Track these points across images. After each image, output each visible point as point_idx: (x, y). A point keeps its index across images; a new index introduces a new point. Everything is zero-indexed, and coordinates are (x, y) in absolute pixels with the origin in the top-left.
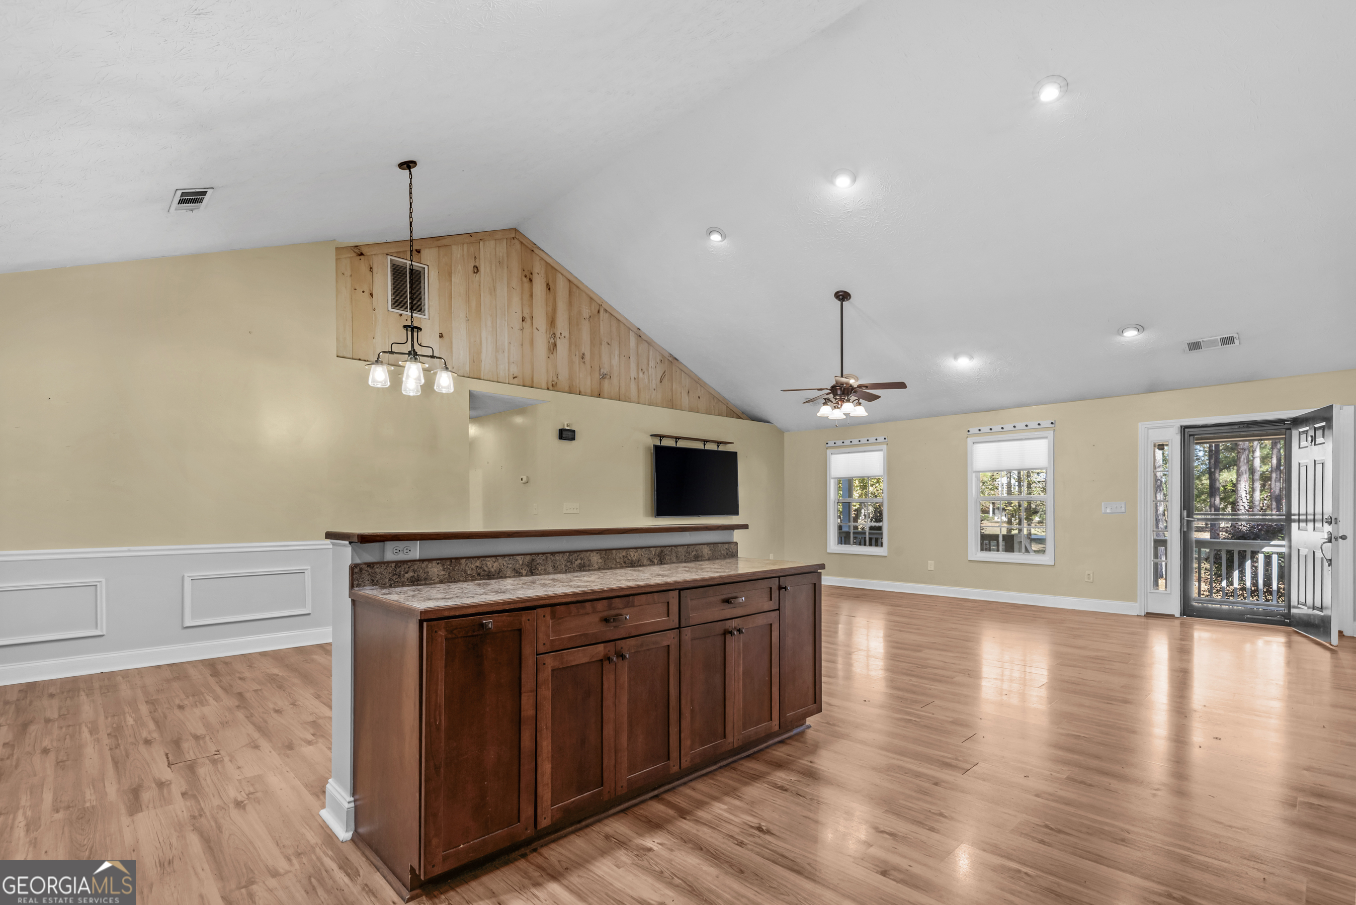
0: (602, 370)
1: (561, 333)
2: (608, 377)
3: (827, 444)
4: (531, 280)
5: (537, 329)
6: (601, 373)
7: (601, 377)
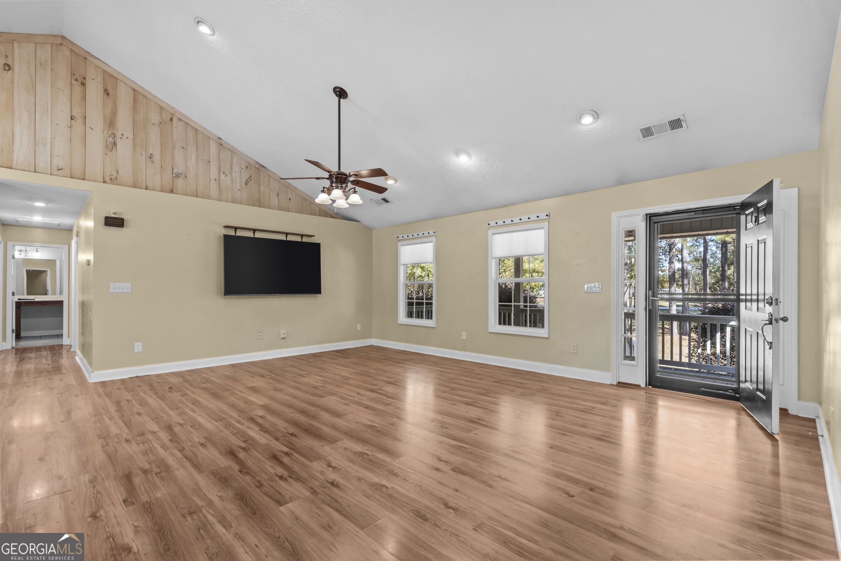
0: (175, 171)
1: (122, 134)
2: (183, 176)
3: (398, 237)
4: (83, 84)
5: (91, 128)
6: (174, 172)
7: (174, 176)
